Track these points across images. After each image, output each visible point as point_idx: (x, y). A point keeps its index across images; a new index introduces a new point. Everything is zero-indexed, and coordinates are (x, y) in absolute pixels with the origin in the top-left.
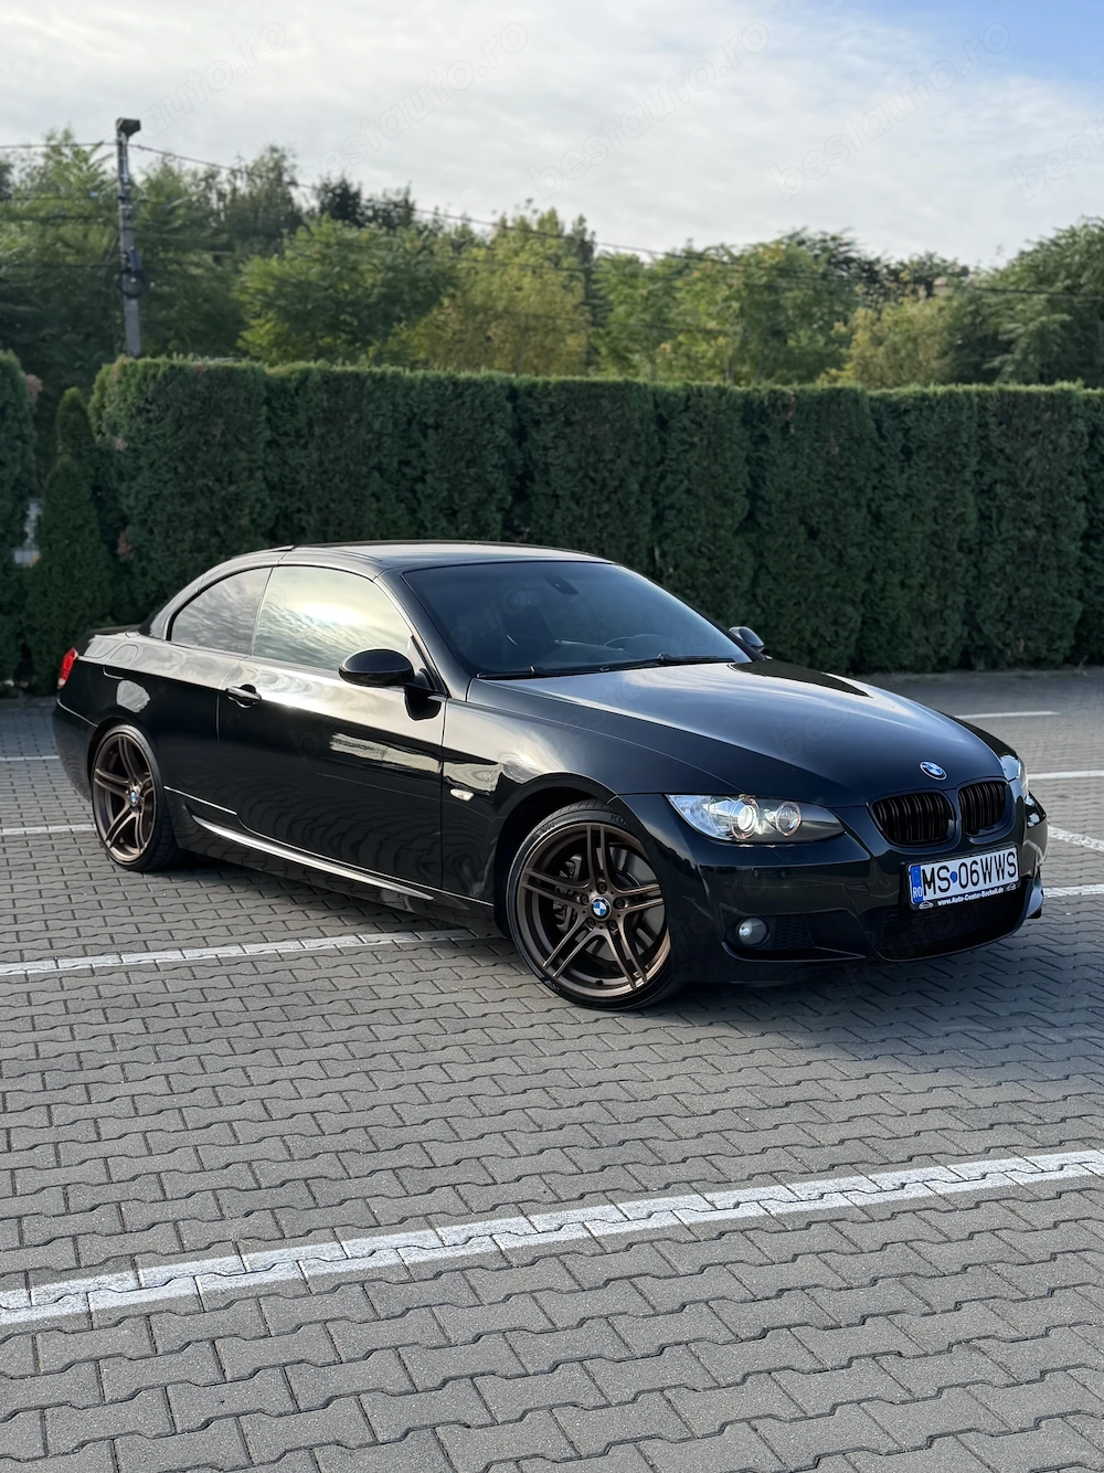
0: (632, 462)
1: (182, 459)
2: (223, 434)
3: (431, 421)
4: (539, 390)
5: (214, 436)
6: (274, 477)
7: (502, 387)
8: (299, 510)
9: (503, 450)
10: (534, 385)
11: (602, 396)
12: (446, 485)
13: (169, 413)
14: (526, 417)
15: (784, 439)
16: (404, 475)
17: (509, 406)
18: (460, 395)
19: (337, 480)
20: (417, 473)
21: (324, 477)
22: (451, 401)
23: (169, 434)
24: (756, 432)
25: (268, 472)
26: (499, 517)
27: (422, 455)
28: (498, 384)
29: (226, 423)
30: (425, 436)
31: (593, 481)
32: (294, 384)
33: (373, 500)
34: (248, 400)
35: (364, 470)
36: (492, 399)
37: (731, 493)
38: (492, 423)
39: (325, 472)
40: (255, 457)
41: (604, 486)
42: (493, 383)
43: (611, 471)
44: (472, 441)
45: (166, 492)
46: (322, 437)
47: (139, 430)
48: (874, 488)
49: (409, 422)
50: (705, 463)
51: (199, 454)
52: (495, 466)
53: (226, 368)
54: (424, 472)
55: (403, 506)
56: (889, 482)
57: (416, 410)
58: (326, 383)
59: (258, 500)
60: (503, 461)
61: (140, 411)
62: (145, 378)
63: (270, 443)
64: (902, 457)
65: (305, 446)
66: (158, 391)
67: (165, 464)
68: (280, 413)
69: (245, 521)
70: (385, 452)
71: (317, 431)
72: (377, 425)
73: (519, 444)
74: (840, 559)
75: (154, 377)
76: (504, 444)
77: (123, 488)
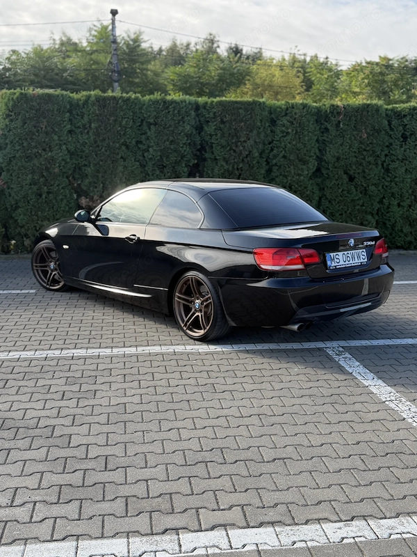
0: (255, 142)
2: (46, 127)
3: (152, 121)
4: (209, 105)
5: (42, 128)
7: (190, 104)
8: (85, 165)
9: (189, 136)
10: (206, 103)
11: (241, 108)
12: (159, 153)
13: (20, 117)
14: (202, 119)
15: (337, 130)
16: (139, 148)
17: (194, 113)
18: (167, 108)
19: (103, 150)
22: (162, 111)
23: (19, 127)
24: (323, 127)
26: (186, 169)
28: (187, 102)
29: (47, 122)
30: (150, 129)
31: (235, 151)
33: (122, 160)
34: (59, 110)
35: (118, 145)
36: (184, 110)
37: (307, 158)
38: (184, 122)
39: (98, 146)
40: (62, 138)
41: (241, 153)
42: (185, 102)
43: (244, 147)
44: (173, 131)
45: (17, 156)
48: (386, 155)
50: (294, 143)
51: (34, 137)
54: (149, 147)
56: (394, 153)
57: (145, 116)
59: (63, 160)
63: (70, 132)
64: (402, 140)
66: (14, 106)
67: (17, 142)
68: (76, 116)
69: (56, 170)
72: (124, 122)
74: (365, 192)
75: (12, 99)
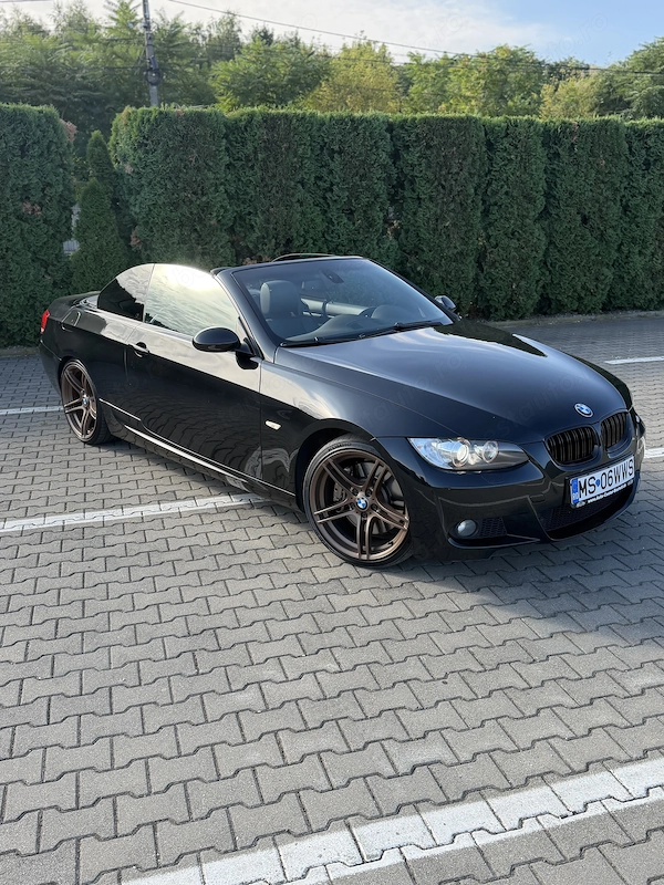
0: (470, 174)
1: (170, 178)
2: (196, 160)
3: (336, 148)
4: (408, 124)
5: (191, 162)
6: (232, 190)
7: (383, 122)
9: (384, 167)
10: (405, 121)
11: (452, 127)
12: (346, 193)
13: (160, 146)
14: (399, 143)
15: (570, 156)
16: (319, 187)
17: (389, 135)
19: (274, 191)
20: (327, 185)
21: (266, 189)
22: (349, 133)
23: (160, 161)
24: (552, 151)
25: (228, 186)
27: (331, 172)
28: (380, 120)
29: (198, 152)
30: (332, 158)
32: (244, 123)
33: (298, 205)
34: (212, 135)
35: (293, 183)
36: (377, 131)
37: (535, 193)
38: (378, 148)
39: (267, 186)
40: (218, 176)
41: (451, 191)
42: (377, 119)
43: (456, 180)
44: (364, 162)
45: (160, 202)
46: (263, 160)
47: (141, 158)
48: (625, 188)
49: (322, 148)
50: (518, 173)
51: (181, 175)
53: (196, 112)
54: (332, 185)
55: (318, 209)
56: (635, 184)
57: (326, 140)
58: (265, 121)
59: (222, 206)
61: (141, 145)
62: (143, 122)
63: (228, 166)
64: (644, 168)
65: (252, 167)
66: (151, 131)
68: (235, 144)
70: (306, 170)
71: (259, 156)
73: (394, 163)
74: (602, 237)
75: (149, 120)
77: (132, 200)
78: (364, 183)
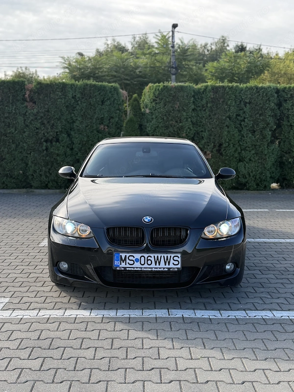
1: (166, 115)
2: (179, 107)
3: (248, 101)
4: (287, 89)
5: (176, 108)
6: (194, 120)
7: (274, 89)
8: (202, 131)
9: (272, 110)
10: (285, 88)
12: (252, 122)
13: (162, 101)
14: (281, 99)
16: (238, 119)
17: (276, 95)
18: (259, 92)
19: (215, 121)
20: (242, 118)
21: (211, 120)
22: (255, 94)
23: (162, 107)
25: (192, 119)
26: (270, 133)
27: (244, 112)
28: (272, 88)
29: (180, 104)
30: (246, 106)
32: (202, 90)
33: (227, 127)
34: (187, 96)
35: (224, 117)
36: (270, 93)
38: (269, 101)
40: (188, 114)
44: (262, 107)
45: (160, 126)
46: (211, 107)
47: (153, 106)
49: (240, 102)
51: (171, 114)
52: (269, 116)
53: (180, 86)
54: (245, 118)
55: (237, 129)
57: (243, 98)
58: (213, 89)
59: (189, 128)
60: (272, 114)
61: (154, 100)
62: (156, 90)
63: (193, 110)
65: (205, 110)
66: (159, 94)
67: (160, 117)
68: (197, 99)
69: (184, 135)
70: (231, 111)
71: (209, 105)
72: (229, 102)
73: (279, 108)
75: (158, 89)
76: (273, 108)
77: (148, 125)
78: (261, 118)
